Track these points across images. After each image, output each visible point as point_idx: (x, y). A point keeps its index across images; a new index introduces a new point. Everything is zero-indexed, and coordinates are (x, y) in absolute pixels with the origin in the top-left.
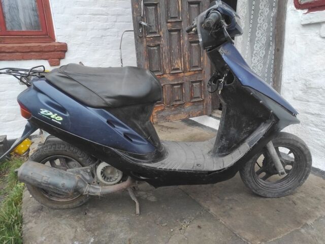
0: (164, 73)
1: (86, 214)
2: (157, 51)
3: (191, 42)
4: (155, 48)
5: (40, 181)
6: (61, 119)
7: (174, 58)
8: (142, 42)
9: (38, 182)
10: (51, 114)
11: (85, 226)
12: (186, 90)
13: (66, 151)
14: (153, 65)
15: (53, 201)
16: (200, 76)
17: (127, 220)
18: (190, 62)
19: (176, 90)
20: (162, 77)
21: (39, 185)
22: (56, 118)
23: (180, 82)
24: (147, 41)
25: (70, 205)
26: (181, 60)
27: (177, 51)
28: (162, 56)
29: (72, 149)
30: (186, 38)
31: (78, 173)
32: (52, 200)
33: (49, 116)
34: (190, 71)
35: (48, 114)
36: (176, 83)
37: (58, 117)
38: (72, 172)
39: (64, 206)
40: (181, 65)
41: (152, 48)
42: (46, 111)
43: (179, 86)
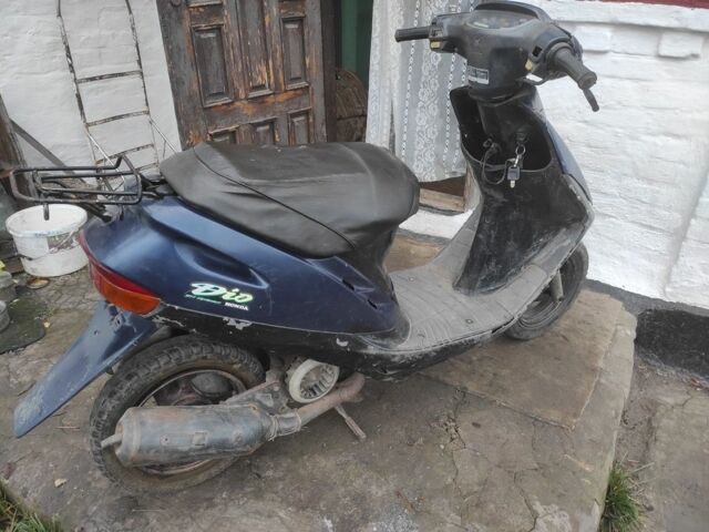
0: (237, 98)
1: (259, 476)
2: (215, 44)
3: (286, 21)
4: (211, 35)
5: (185, 448)
6: (249, 298)
7: (254, 58)
8: (180, 19)
9: (181, 452)
10: (222, 290)
11: (286, 502)
12: (281, 135)
13: (205, 358)
14: (211, 80)
15: (172, 475)
16: (305, 100)
17: (355, 457)
18: (286, 69)
19: (261, 135)
20: (232, 107)
21: (182, 458)
22: (236, 299)
23: (269, 117)
24: (193, 18)
25: (214, 471)
26: (267, 64)
27: (258, 42)
28: (229, 56)
29: (218, 349)
30: (275, 10)
31: (252, 400)
32: (168, 476)
33: (218, 298)
34: (286, 91)
35: (216, 293)
36: (261, 120)
37: (242, 295)
38: (238, 402)
39: (201, 478)
40: (269, 78)
41: (203, 36)
42: (209, 286)
43: (267, 127)
